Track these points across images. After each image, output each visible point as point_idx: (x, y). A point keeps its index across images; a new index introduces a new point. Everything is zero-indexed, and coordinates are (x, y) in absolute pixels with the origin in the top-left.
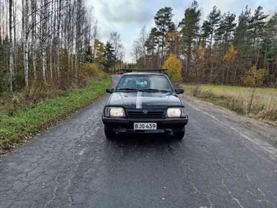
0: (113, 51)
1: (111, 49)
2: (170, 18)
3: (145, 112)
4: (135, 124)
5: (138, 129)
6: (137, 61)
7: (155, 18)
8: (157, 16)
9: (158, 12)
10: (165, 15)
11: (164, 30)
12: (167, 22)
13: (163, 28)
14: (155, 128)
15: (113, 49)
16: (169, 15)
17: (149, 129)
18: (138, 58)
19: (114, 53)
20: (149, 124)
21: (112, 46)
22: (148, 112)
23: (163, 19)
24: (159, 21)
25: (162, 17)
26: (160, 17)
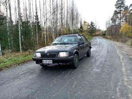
0: (95, 25)
1: (93, 24)
2: (124, 4)
3: (48, 54)
4: (43, 60)
5: (44, 63)
6: (107, 29)
7: (115, 5)
8: (116, 4)
9: (117, 2)
10: (121, 2)
11: (121, 10)
12: (122, 6)
13: (120, 9)
14: (52, 63)
15: (94, 24)
16: (124, 2)
17: (49, 63)
18: (107, 27)
19: (95, 26)
20: (49, 60)
21: (94, 23)
22: (49, 55)
23: (120, 5)
24: (117, 6)
25: (119, 4)
26: (118, 4)
